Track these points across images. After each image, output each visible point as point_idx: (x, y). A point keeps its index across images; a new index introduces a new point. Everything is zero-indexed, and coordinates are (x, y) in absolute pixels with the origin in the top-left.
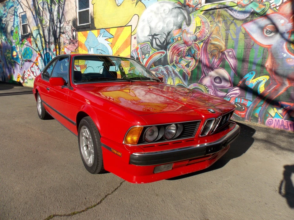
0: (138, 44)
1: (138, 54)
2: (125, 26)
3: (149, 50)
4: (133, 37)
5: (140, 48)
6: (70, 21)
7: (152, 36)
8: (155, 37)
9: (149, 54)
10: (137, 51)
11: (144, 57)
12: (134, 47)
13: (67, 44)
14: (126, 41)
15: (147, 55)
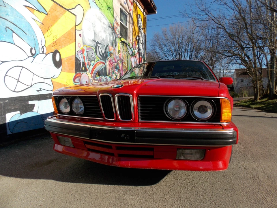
0: (83, 45)
1: (84, 57)
2: (67, 10)
3: (93, 57)
4: (78, 33)
5: (86, 52)
7: (96, 42)
8: (98, 44)
9: (94, 61)
10: (83, 53)
11: (90, 64)
12: (79, 47)
14: (69, 33)
15: (93, 62)
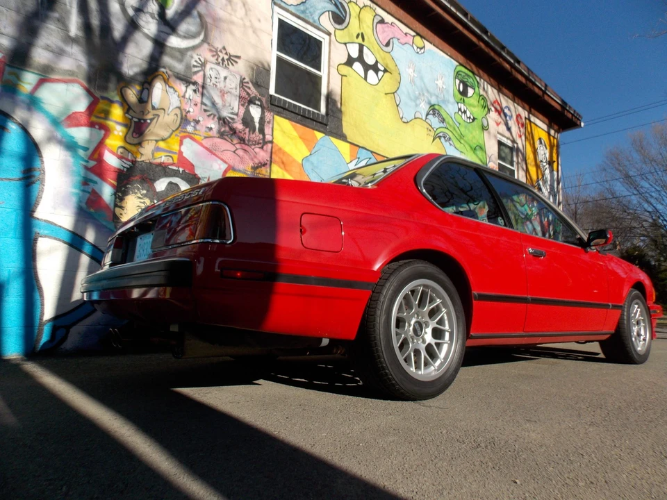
6: (239, 57)
13: (201, 129)
